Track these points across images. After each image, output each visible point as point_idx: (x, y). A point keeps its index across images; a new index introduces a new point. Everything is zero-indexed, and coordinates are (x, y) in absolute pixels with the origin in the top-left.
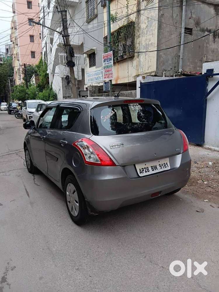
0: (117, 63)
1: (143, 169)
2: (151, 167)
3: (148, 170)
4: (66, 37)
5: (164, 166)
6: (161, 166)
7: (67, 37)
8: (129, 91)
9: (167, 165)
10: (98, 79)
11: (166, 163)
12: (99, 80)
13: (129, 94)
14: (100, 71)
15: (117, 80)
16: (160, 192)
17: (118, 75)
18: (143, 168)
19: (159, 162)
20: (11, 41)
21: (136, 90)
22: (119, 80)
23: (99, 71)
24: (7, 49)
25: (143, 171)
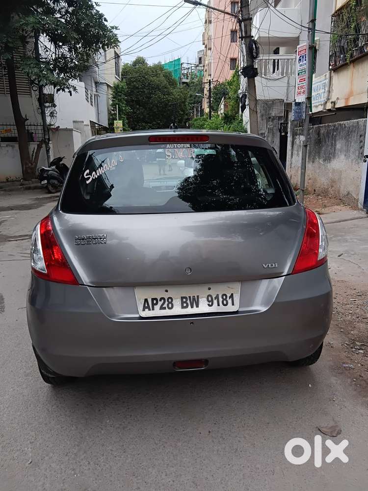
0: (352, 64)
1: (155, 302)
2: (182, 298)
3: (170, 306)
4: (245, 22)
5: (221, 300)
6: (212, 301)
7: (248, 22)
8: (355, 120)
9: (230, 301)
10: (317, 98)
11: (228, 295)
12: (317, 101)
13: (353, 126)
14: (322, 82)
15: (347, 99)
16: (206, 362)
17: (351, 89)
18: (156, 299)
19: (209, 289)
20: (204, 44)
21: (366, 118)
22: (352, 97)
23: (320, 83)
24: (200, 59)
25: (153, 305)
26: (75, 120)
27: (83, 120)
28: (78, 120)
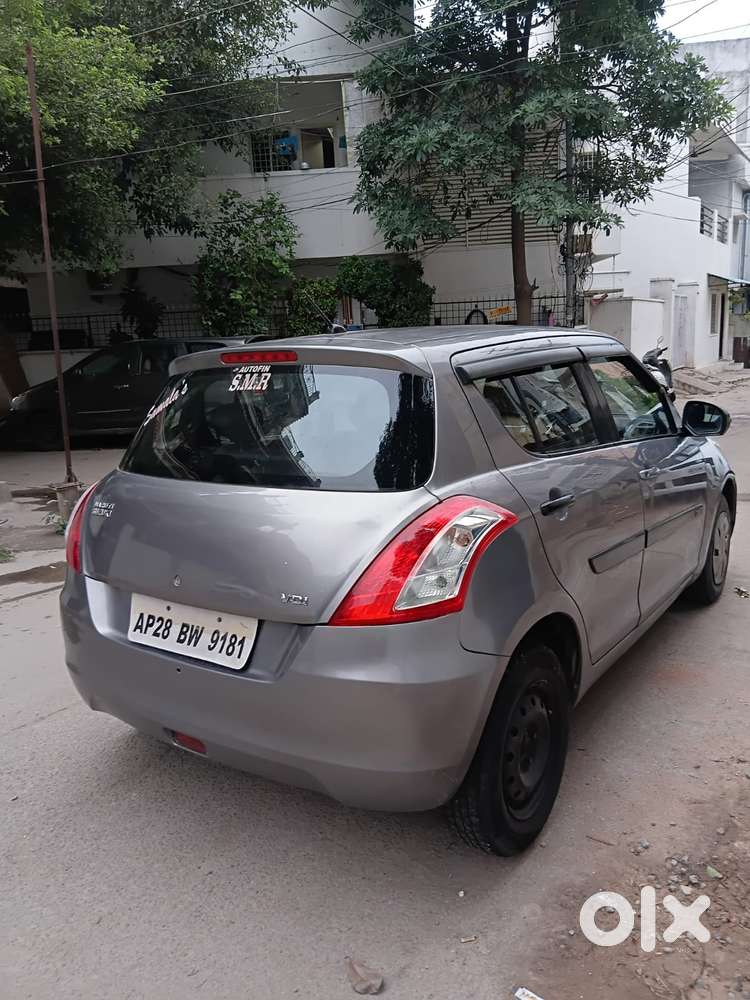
1: (151, 621)
2: (184, 626)
3: (165, 633)
5: (227, 643)
6: (216, 642)
9: (237, 650)
11: (239, 639)
18: (153, 617)
19: (220, 620)
25: (149, 625)
26: (655, 277)
27: (672, 277)
28: (662, 276)
